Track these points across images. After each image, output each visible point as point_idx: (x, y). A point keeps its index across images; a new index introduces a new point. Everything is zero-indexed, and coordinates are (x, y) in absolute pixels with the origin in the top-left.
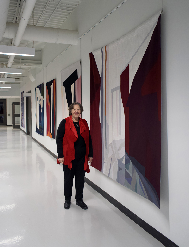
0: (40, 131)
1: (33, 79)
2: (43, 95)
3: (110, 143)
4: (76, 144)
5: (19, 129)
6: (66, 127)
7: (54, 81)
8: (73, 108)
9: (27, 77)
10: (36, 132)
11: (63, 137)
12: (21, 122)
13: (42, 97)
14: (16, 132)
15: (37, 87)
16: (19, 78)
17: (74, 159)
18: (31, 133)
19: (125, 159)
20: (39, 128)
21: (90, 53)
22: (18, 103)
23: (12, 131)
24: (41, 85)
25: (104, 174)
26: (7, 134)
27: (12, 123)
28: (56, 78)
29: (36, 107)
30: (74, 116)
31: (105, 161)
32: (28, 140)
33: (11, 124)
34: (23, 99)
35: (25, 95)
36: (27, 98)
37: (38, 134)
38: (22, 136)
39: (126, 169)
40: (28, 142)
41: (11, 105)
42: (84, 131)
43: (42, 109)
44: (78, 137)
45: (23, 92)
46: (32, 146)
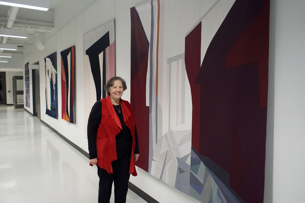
0: (52, 113)
1: (41, 47)
2: (55, 67)
3: (163, 134)
4: (118, 137)
5: (23, 109)
6: (104, 112)
7: (73, 48)
8: (112, 85)
9: (32, 44)
10: (46, 113)
11: (98, 126)
12: (25, 101)
13: (55, 70)
14: (18, 113)
15: (48, 57)
16: (22, 47)
17: (116, 158)
18: (38, 114)
19: (191, 158)
20: (50, 109)
21: (131, 9)
22: (21, 78)
23: (14, 111)
24: (53, 55)
25: (154, 175)
26: (6, 115)
27: (14, 102)
28: (75, 45)
29: (46, 83)
30: (114, 96)
31: (154, 158)
32: (35, 123)
33: (12, 103)
34: (27, 72)
35: (31, 68)
36: (34, 71)
37: (48, 116)
38: (27, 118)
39: (192, 172)
40: (35, 127)
41: (12, 80)
42: (130, 118)
43: (55, 86)
44: (122, 128)
45: (28, 63)
46: (41, 132)
